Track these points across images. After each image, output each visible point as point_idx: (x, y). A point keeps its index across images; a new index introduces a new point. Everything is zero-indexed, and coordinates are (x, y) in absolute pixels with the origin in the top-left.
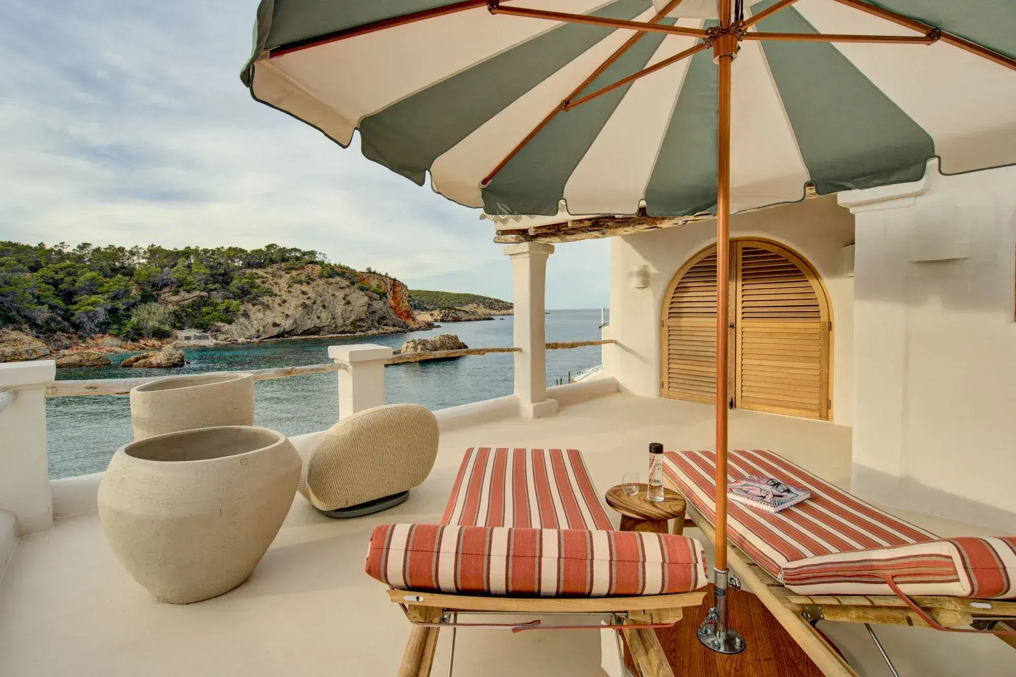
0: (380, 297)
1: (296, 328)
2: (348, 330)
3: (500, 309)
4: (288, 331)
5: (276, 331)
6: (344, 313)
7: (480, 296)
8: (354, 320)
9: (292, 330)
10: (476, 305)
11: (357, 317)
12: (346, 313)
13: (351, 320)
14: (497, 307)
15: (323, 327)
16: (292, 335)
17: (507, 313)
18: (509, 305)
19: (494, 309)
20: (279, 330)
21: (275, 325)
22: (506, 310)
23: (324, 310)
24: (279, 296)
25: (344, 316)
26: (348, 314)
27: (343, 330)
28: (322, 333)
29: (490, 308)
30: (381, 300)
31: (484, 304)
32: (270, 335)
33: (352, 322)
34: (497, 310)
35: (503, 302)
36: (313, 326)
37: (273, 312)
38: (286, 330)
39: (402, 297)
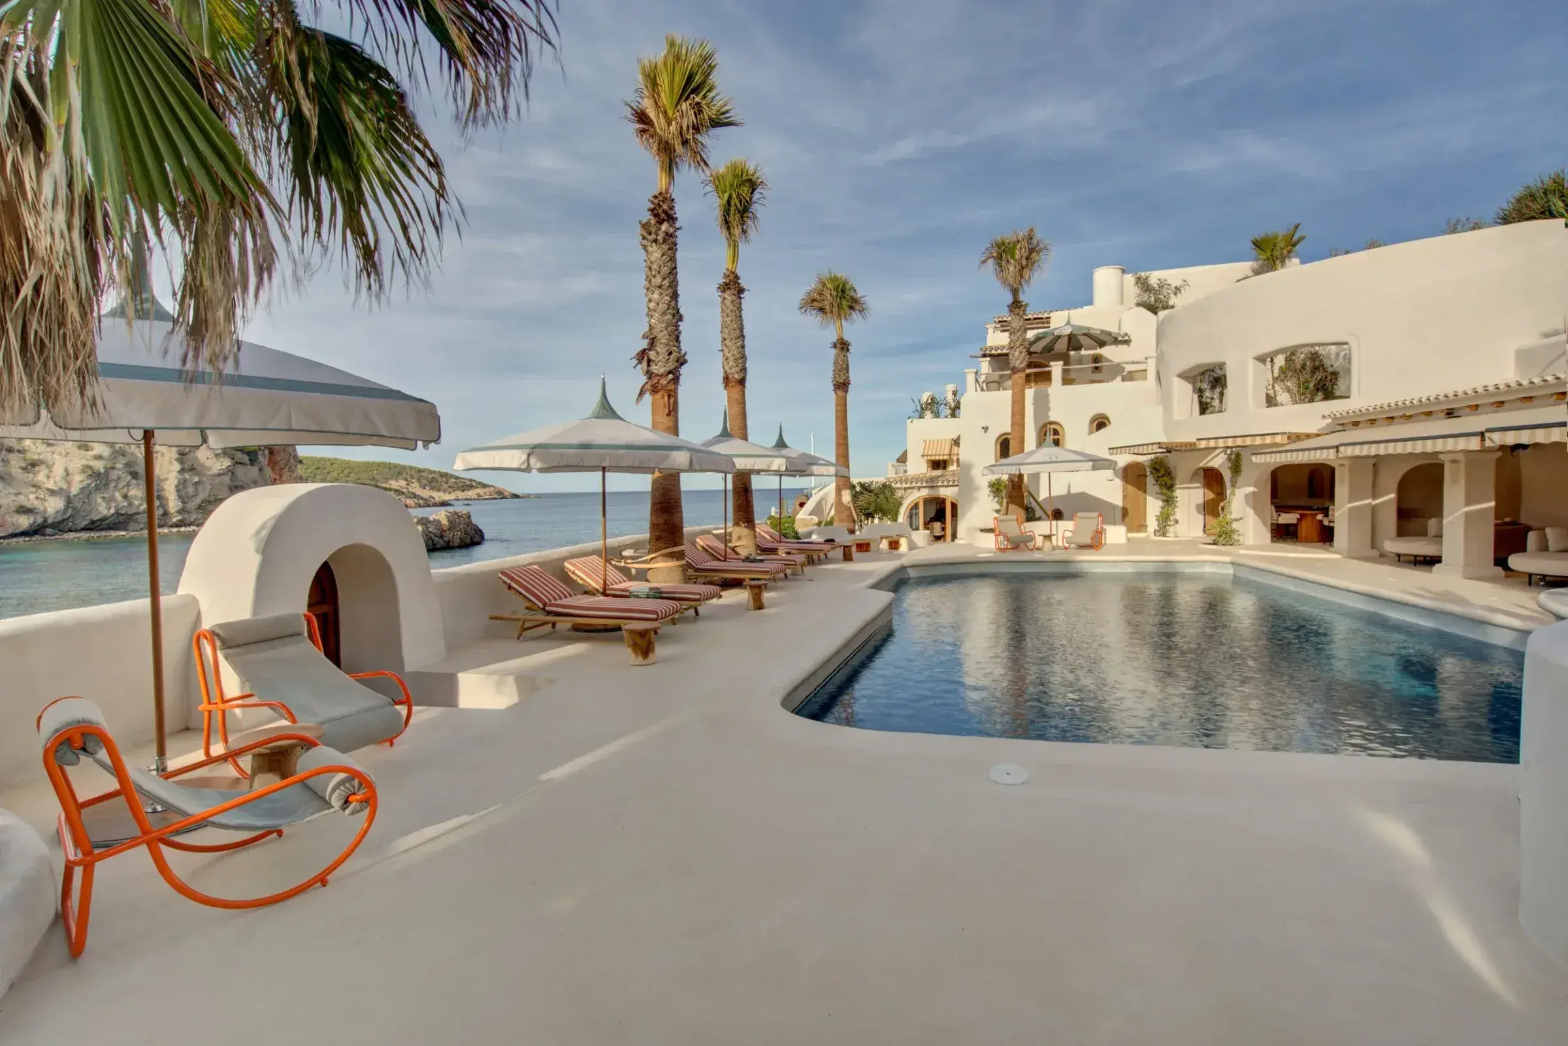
0: (250, 460)
1: (72, 516)
2: (192, 520)
3: (450, 490)
4: (54, 523)
5: (24, 522)
6: (181, 486)
7: (411, 468)
8: (203, 501)
9: (63, 520)
10: (405, 482)
11: (209, 496)
12: (185, 487)
13: (198, 501)
14: (445, 486)
15: (137, 514)
16: (63, 531)
17: (465, 497)
18: (468, 483)
19: (439, 490)
20: (31, 520)
21: (23, 510)
22: (463, 491)
23: (134, 481)
24: (19, 451)
25: (183, 493)
26: (191, 489)
27: (180, 521)
28: (132, 525)
29: (432, 489)
30: (251, 465)
31: (419, 481)
32: (10, 531)
33: (200, 506)
34: (445, 491)
35: (457, 478)
36: (113, 511)
37: (10, 484)
38: (50, 521)
39: (289, 461)
